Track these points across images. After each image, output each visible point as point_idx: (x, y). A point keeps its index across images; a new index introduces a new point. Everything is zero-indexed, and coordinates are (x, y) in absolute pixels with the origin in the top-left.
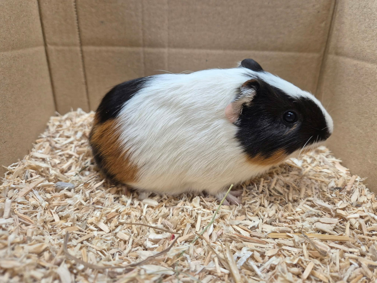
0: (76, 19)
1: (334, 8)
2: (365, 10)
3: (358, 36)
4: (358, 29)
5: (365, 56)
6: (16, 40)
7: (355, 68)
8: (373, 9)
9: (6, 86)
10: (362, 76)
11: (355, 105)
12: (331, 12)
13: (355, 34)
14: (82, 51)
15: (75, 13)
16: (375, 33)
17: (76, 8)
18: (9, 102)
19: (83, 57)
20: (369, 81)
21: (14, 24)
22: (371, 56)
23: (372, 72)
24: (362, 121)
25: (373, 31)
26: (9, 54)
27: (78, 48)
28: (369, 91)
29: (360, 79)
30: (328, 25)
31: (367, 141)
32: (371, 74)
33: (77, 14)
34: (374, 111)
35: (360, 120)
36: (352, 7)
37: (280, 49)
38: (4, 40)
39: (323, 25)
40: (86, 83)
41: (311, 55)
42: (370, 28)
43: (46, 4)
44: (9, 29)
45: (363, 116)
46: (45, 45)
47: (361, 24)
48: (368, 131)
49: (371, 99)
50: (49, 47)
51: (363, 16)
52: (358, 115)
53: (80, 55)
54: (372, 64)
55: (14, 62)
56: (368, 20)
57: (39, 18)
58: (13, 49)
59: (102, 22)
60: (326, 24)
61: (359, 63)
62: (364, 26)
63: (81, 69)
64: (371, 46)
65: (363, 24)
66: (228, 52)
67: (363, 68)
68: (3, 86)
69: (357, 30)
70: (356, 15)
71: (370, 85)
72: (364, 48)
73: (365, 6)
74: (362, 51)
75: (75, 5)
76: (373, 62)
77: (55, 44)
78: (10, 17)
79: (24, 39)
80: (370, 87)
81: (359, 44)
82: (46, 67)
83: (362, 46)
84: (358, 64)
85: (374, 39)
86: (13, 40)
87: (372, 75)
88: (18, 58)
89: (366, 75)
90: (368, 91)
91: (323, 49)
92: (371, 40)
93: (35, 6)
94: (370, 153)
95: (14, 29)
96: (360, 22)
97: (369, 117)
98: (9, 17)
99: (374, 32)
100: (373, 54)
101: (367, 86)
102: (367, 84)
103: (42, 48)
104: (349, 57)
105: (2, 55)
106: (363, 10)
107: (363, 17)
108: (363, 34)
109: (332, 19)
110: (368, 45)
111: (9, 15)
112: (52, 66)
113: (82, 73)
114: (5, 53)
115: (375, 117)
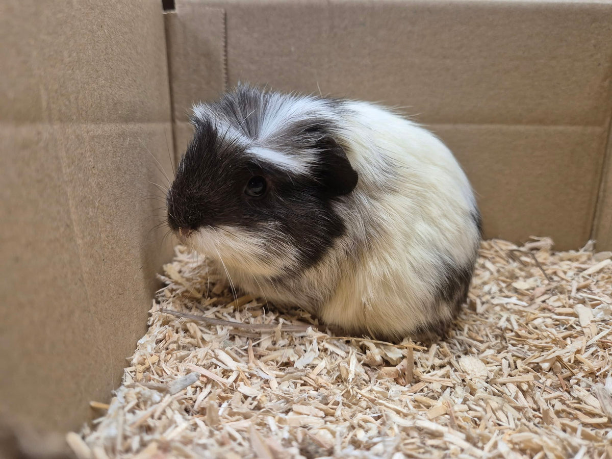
15: (224, 71)
17: (226, 64)
33: (227, 74)
37: (541, 122)
39: (606, 83)
41: (590, 129)
46: (173, 121)
50: (179, 124)
66: (460, 127)
75: (226, 60)
103: (168, 125)
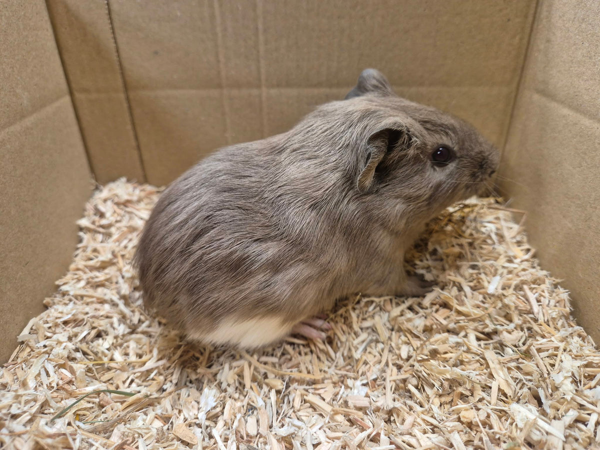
0: (114, 50)
1: (535, 13)
2: (583, 26)
3: (571, 69)
4: (571, 57)
5: (581, 105)
6: (25, 102)
7: (564, 122)
8: (595, 27)
9: (19, 179)
10: (575, 136)
11: (562, 182)
12: (530, 19)
13: (567, 65)
14: (128, 99)
16: (597, 68)
18: (26, 202)
19: (130, 108)
20: (585, 147)
21: (19, 78)
22: (589, 107)
23: (589, 133)
24: (572, 210)
25: (595, 66)
26: (17, 127)
27: (122, 96)
28: (584, 164)
29: (572, 142)
30: (525, 41)
31: (579, 243)
32: (588, 136)
34: (590, 198)
35: (569, 207)
36: (563, 16)
38: (8, 109)
40: (139, 147)
42: (590, 58)
43: (66, 29)
44: (13, 88)
45: (574, 202)
47: (576, 49)
48: (581, 227)
49: (587, 178)
51: (581, 36)
52: (567, 199)
53: (125, 105)
54: (591, 121)
55: (26, 138)
56: (587, 45)
57: (56, 52)
58: (23, 117)
59: (156, 53)
60: (521, 39)
61: (571, 114)
62: (581, 53)
63: (129, 127)
64: (590, 90)
65: (580, 49)
67: (576, 124)
68: (14, 181)
69: (570, 59)
70: (569, 30)
71: (585, 154)
72: (579, 91)
73: (583, 19)
74: (576, 96)
76: (593, 117)
77: (86, 91)
78: (13, 68)
79: (38, 96)
80: (587, 157)
81: (571, 83)
82: (75, 129)
83: (577, 86)
84: (569, 115)
85: (595, 79)
86: (21, 104)
87: (590, 139)
88: (32, 129)
89: (581, 136)
90: (582, 163)
91: (517, 79)
92: (591, 79)
93: (49, 34)
94: (582, 262)
95: (20, 86)
96: (574, 45)
97: (583, 206)
98: (11, 69)
99: (597, 66)
100: (593, 105)
101: (581, 154)
102: (581, 151)
104: (556, 101)
105: (8, 132)
106: (580, 26)
107: (580, 38)
108: (579, 67)
109: (532, 30)
110: (585, 86)
111: (10, 66)
112: (85, 124)
113: (131, 133)
114: (12, 128)
115: (591, 207)
